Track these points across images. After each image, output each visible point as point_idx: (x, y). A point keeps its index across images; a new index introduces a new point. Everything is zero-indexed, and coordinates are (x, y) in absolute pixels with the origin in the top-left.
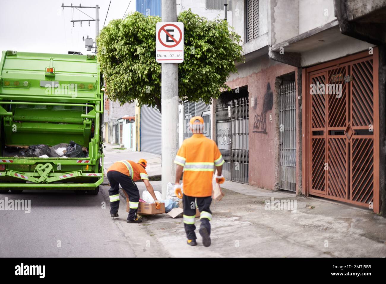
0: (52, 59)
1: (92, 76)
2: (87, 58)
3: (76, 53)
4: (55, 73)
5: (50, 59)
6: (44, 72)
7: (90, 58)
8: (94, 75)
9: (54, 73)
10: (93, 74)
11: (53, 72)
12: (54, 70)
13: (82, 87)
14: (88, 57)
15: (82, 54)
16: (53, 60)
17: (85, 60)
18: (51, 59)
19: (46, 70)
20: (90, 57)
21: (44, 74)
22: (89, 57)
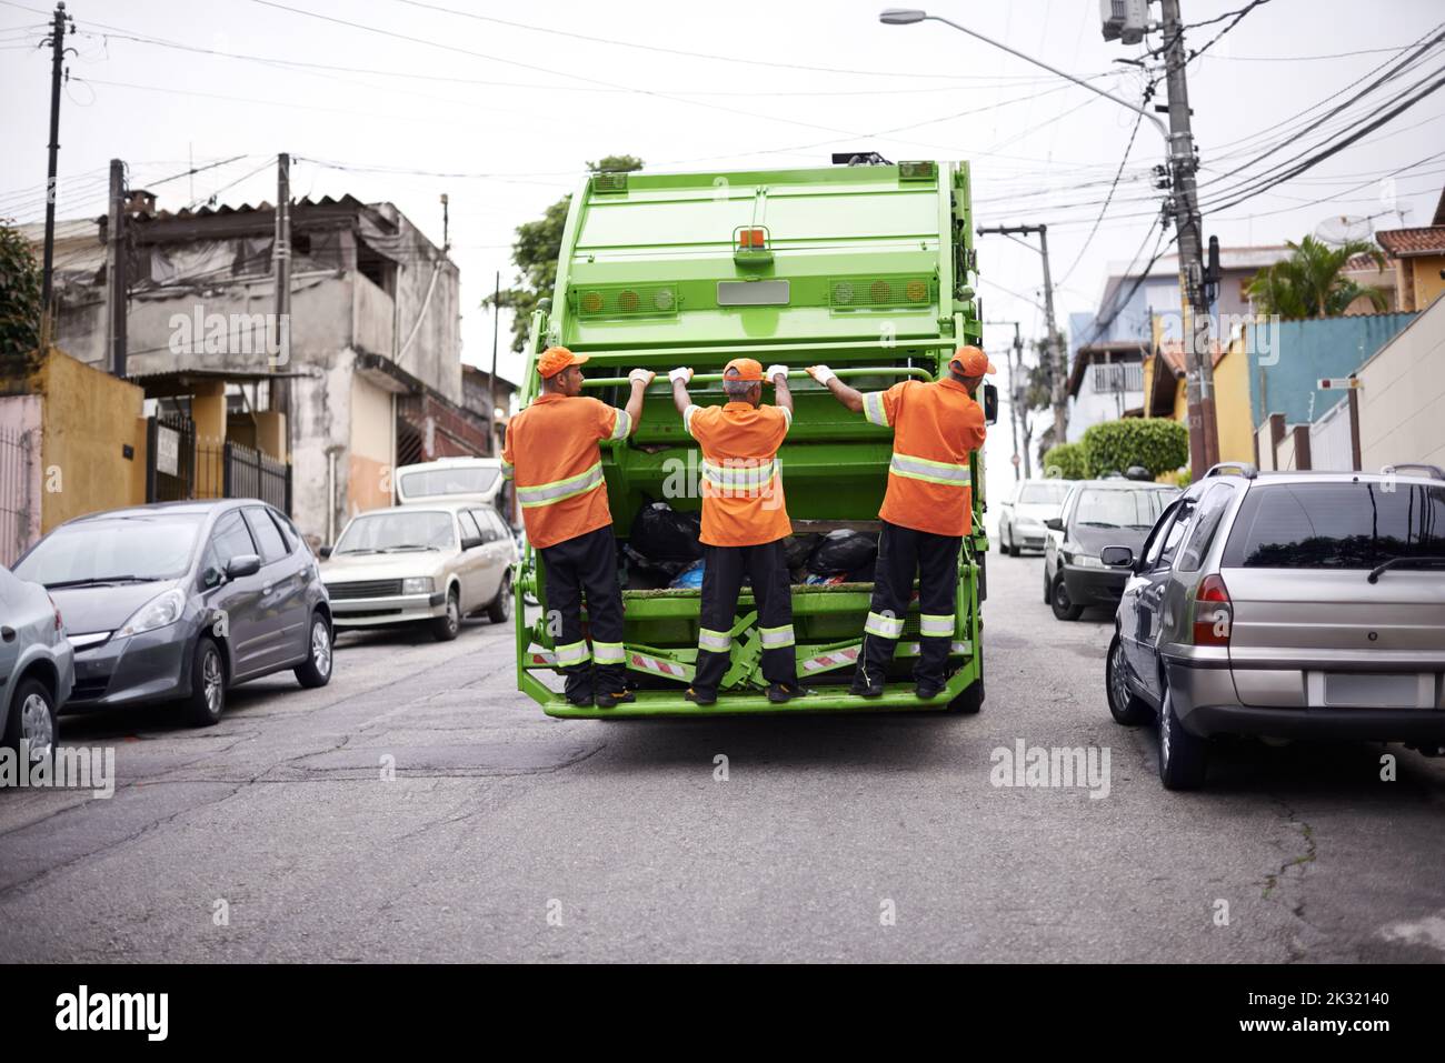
0: (765, 192)
1: (920, 249)
2: (901, 174)
3: (863, 157)
4: (773, 246)
5: (754, 194)
6: (731, 248)
7: (914, 175)
8: (928, 241)
9: (767, 247)
10: (922, 240)
11: (763, 246)
12: (766, 237)
13: (880, 293)
14: (903, 170)
15: (886, 159)
16: (768, 197)
17: (895, 186)
18: (758, 193)
19: (738, 238)
20: (912, 170)
21: (729, 254)
22: (907, 169)
